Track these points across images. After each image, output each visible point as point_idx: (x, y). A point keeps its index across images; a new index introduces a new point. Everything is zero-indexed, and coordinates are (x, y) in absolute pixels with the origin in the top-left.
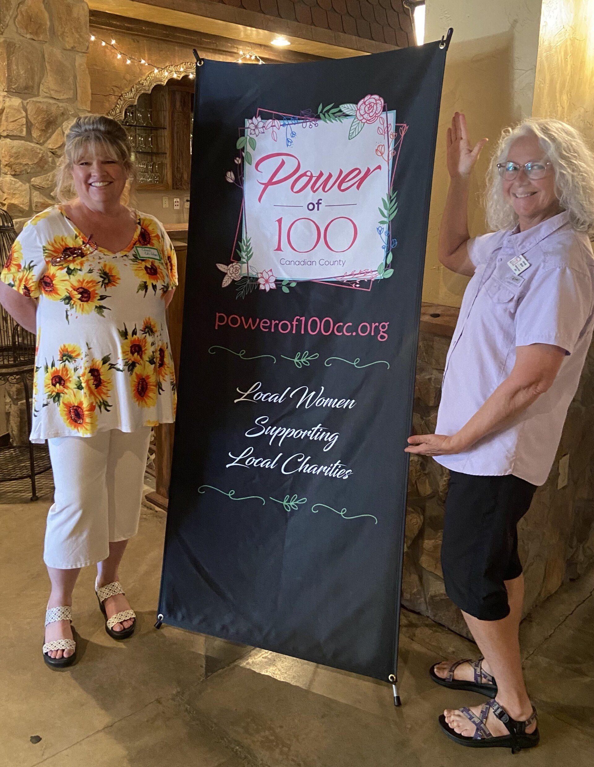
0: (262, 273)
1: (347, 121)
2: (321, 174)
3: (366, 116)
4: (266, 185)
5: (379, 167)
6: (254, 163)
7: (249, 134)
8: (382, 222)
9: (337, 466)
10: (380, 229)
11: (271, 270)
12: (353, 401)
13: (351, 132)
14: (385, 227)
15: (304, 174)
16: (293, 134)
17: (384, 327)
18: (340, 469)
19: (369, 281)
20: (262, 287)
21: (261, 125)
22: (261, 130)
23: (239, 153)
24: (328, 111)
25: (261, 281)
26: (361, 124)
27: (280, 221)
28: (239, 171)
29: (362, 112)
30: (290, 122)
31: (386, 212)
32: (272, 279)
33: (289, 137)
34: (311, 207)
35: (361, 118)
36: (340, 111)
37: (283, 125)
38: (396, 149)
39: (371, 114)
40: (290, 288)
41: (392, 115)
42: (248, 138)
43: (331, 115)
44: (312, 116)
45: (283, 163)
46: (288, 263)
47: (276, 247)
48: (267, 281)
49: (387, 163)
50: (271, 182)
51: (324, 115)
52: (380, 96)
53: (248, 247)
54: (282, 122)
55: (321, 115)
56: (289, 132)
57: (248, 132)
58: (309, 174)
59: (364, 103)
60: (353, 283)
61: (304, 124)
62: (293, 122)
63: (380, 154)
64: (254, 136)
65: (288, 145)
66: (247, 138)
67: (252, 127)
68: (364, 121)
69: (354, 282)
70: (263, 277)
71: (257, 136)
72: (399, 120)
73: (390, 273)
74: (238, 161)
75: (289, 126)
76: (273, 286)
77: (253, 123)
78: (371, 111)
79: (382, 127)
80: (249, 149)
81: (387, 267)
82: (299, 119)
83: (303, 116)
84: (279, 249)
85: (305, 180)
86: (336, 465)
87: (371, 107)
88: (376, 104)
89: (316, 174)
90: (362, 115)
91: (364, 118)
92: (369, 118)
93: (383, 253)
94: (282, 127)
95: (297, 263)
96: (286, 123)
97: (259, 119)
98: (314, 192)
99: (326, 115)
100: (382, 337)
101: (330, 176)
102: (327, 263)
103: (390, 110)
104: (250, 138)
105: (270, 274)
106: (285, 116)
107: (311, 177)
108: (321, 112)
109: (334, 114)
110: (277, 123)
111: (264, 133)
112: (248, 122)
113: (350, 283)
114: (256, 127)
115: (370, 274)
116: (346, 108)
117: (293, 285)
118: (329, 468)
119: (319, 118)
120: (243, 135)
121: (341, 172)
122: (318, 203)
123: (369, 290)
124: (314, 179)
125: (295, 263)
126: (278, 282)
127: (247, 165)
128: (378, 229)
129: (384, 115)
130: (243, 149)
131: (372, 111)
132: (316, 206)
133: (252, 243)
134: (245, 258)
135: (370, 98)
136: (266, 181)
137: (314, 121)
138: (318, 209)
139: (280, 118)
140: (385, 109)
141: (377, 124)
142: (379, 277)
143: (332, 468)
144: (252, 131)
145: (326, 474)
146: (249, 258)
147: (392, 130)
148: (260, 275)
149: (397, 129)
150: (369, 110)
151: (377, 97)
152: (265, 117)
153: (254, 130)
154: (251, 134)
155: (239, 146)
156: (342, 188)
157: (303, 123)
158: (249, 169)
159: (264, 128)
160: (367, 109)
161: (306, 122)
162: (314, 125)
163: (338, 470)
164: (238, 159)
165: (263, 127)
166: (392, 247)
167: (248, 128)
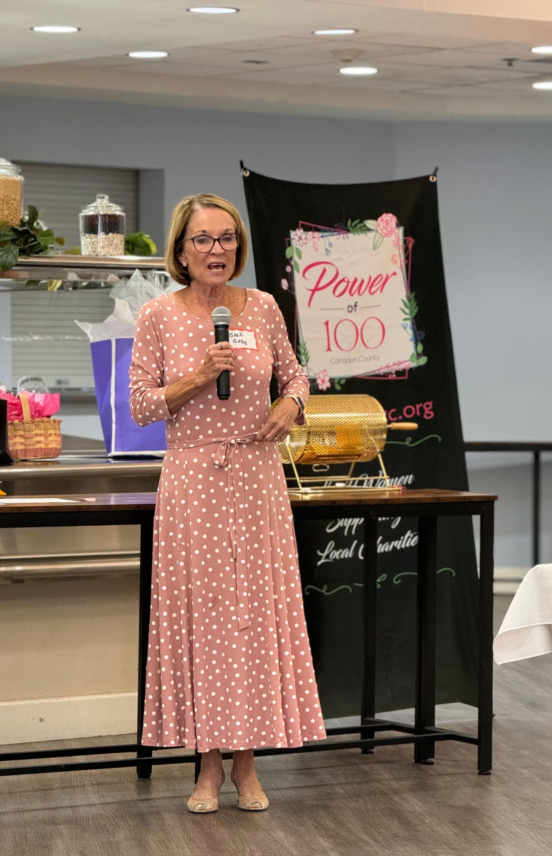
0: (318, 374)
1: (371, 235)
2: (356, 280)
3: (384, 231)
4: (314, 291)
5: (395, 274)
6: (301, 270)
7: (295, 244)
8: (406, 319)
9: (409, 537)
10: (404, 325)
11: (325, 371)
12: (411, 476)
13: (375, 243)
14: (409, 323)
15: (343, 280)
16: (331, 245)
17: (428, 406)
18: (413, 538)
19: (404, 370)
20: (320, 387)
21: (303, 236)
22: (304, 241)
23: (288, 262)
24: (355, 226)
25: (319, 381)
26: (381, 238)
27: (327, 323)
28: (290, 278)
29: (382, 227)
30: (327, 234)
31: (407, 311)
32: (327, 379)
33: (328, 247)
34: (350, 309)
35: (381, 232)
36: (365, 226)
37: (322, 237)
38: (407, 258)
39: (389, 229)
40: (341, 385)
41: (401, 230)
42: (295, 248)
43: (359, 229)
44: (344, 230)
45: (324, 271)
46: (337, 361)
47: (326, 348)
48: (323, 381)
49: (400, 270)
50: (317, 289)
51: (353, 228)
52: (394, 214)
53: (305, 350)
54: (320, 234)
55: (351, 229)
56: (327, 243)
57: (293, 242)
58: (346, 280)
59: (382, 220)
60: (389, 375)
61: (339, 236)
62: (330, 234)
63: (394, 262)
64: (298, 247)
65: (327, 254)
66: (293, 248)
67: (297, 238)
68: (383, 235)
69: (391, 373)
70: (319, 378)
71: (302, 246)
72: (406, 234)
73: (423, 360)
74: (289, 269)
75: (326, 238)
76: (328, 385)
77: (296, 235)
78: (387, 227)
79: (395, 239)
80: (296, 258)
81: (419, 355)
82: (334, 231)
83: (336, 228)
84: (329, 349)
85: (343, 285)
86: (406, 536)
87: (387, 224)
88: (391, 221)
89: (352, 280)
90: (382, 230)
91: (383, 233)
92: (387, 232)
93: (412, 345)
94: (321, 239)
95: (344, 361)
96: (324, 234)
97: (302, 231)
98: (352, 295)
99: (355, 228)
100: (428, 415)
101: (363, 281)
102: (365, 359)
103: (401, 225)
104: (297, 249)
105: (325, 373)
106: (323, 229)
107: (348, 282)
108: (351, 226)
109: (360, 228)
110: (317, 234)
111: (306, 243)
112: (293, 234)
113: (386, 375)
114: (300, 238)
115: (403, 364)
116: (370, 223)
117: (343, 382)
118: (401, 542)
119: (348, 231)
120: (290, 245)
121: (370, 278)
122: (355, 306)
123: (406, 378)
124: (350, 284)
125: (342, 362)
126: (332, 381)
127: (295, 273)
128: (402, 325)
129: (397, 231)
130: (291, 259)
131: (389, 227)
132: (354, 308)
133: (308, 347)
134: (303, 361)
135: (386, 216)
136: (313, 287)
137: (346, 233)
138: (355, 311)
139: (317, 230)
140: (398, 225)
141: (393, 237)
142: (413, 365)
143: (403, 540)
144: (298, 243)
145: (398, 548)
146: (307, 361)
147: (401, 243)
148: (317, 376)
149: (405, 242)
150: (386, 225)
151: (391, 215)
152: (307, 229)
153: (299, 241)
154: (296, 244)
155: (288, 256)
156: (372, 291)
157: (337, 235)
158: (298, 277)
159: (307, 240)
160: (385, 225)
161: (339, 234)
162: (346, 238)
163: (410, 539)
164: (288, 267)
165: (306, 238)
166: (419, 338)
167: (294, 239)
